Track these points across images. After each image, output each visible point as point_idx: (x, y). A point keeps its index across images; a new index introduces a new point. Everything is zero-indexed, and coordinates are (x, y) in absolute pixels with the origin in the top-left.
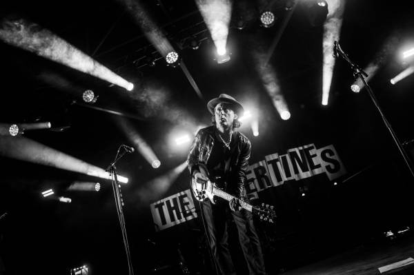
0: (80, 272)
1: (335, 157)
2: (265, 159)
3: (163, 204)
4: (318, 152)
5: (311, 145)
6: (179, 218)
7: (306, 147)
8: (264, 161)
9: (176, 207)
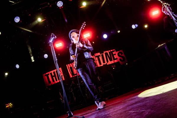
0: (8, 106)
1: (123, 55)
2: (94, 55)
3: (49, 74)
4: (117, 53)
5: (113, 50)
6: (56, 80)
7: (111, 51)
8: (94, 56)
9: (55, 76)
